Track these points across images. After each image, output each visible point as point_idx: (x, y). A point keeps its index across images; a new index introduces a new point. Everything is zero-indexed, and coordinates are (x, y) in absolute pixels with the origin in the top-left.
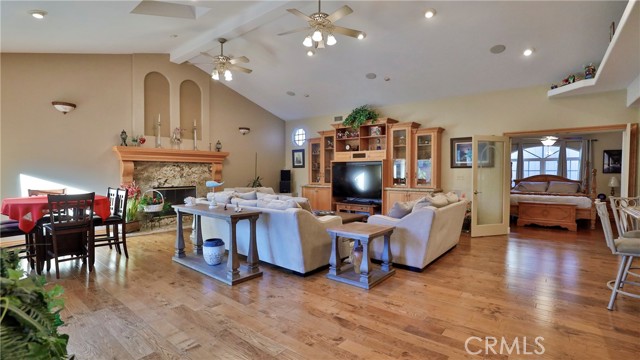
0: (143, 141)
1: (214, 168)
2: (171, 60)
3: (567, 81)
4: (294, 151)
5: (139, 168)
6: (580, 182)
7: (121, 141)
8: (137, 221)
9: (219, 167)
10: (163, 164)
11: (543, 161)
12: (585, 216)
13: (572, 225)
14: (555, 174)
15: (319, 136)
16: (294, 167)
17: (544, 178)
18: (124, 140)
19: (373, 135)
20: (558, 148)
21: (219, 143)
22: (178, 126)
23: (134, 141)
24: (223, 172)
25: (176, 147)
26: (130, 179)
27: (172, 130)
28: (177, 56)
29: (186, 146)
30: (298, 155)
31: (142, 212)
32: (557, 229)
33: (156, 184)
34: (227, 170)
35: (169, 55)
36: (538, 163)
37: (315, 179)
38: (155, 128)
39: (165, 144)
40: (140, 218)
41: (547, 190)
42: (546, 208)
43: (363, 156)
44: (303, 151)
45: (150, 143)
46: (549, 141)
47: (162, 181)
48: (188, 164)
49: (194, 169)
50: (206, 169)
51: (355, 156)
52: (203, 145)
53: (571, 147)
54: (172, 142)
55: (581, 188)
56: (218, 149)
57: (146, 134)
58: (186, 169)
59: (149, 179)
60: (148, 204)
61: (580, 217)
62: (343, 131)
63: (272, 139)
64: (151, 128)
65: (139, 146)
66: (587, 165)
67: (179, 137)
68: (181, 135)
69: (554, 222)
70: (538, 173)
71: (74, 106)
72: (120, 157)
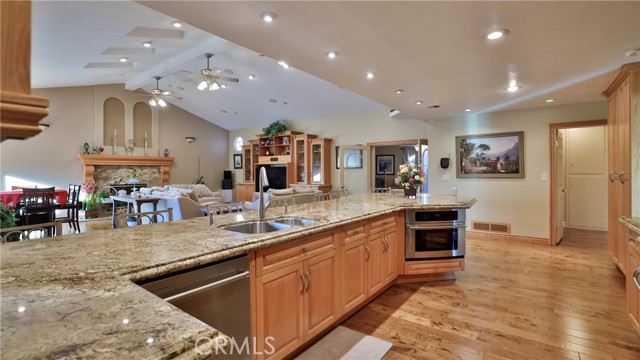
0: (102, 150)
1: (162, 169)
2: (127, 87)
4: (235, 155)
5: (99, 170)
7: (84, 150)
8: (95, 210)
9: (167, 169)
10: (119, 167)
15: (249, 144)
16: (235, 168)
18: (87, 149)
19: (284, 144)
21: (167, 150)
22: (132, 138)
23: (95, 150)
24: (171, 173)
25: (129, 155)
26: (91, 178)
27: (126, 141)
28: (131, 85)
29: (138, 153)
30: (238, 158)
31: (100, 203)
33: (113, 182)
34: (174, 171)
35: (124, 84)
37: (247, 178)
38: (112, 140)
39: (120, 152)
40: (99, 207)
43: (276, 159)
44: (241, 155)
45: (108, 151)
47: (118, 180)
48: (140, 167)
49: (145, 171)
50: (156, 170)
51: (272, 160)
52: (153, 152)
54: (126, 150)
56: (166, 155)
57: (105, 144)
58: (139, 171)
59: (107, 179)
60: (105, 197)
62: (265, 140)
63: (218, 146)
64: (109, 140)
65: (98, 153)
67: (132, 146)
68: (135, 145)
71: (48, 126)
72: (83, 162)
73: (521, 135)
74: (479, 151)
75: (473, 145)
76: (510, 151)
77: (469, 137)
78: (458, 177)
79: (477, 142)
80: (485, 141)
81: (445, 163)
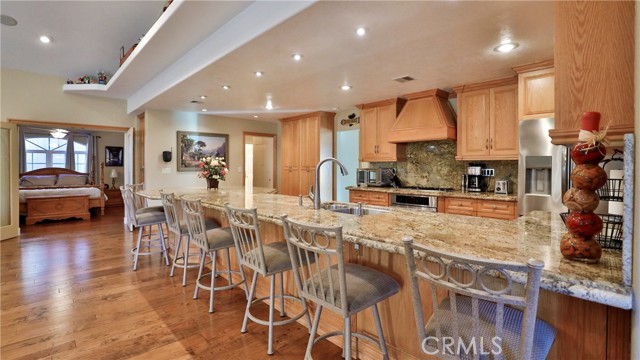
3: (82, 80)
6: (88, 174)
11: (49, 153)
12: (96, 204)
13: (86, 214)
14: (63, 166)
17: (51, 171)
20: (66, 142)
32: (73, 220)
36: (44, 155)
41: (56, 183)
42: (60, 201)
46: (59, 134)
53: (79, 142)
55: (89, 180)
61: (92, 206)
66: (92, 158)
69: (68, 214)
70: (44, 166)
73: (226, 136)
74: (197, 147)
75: (192, 141)
76: (219, 149)
77: (191, 133)
78: (178, 170)
79: (196, 139)
80: (203, 139)
81: (167, 157)
